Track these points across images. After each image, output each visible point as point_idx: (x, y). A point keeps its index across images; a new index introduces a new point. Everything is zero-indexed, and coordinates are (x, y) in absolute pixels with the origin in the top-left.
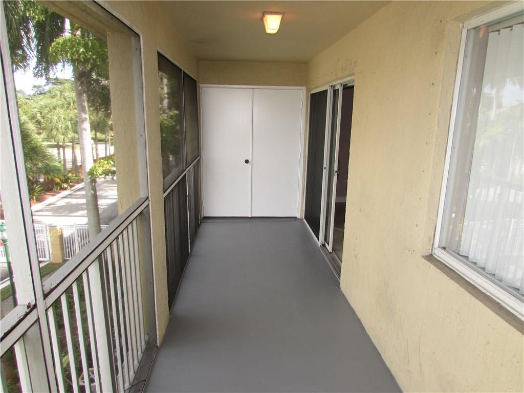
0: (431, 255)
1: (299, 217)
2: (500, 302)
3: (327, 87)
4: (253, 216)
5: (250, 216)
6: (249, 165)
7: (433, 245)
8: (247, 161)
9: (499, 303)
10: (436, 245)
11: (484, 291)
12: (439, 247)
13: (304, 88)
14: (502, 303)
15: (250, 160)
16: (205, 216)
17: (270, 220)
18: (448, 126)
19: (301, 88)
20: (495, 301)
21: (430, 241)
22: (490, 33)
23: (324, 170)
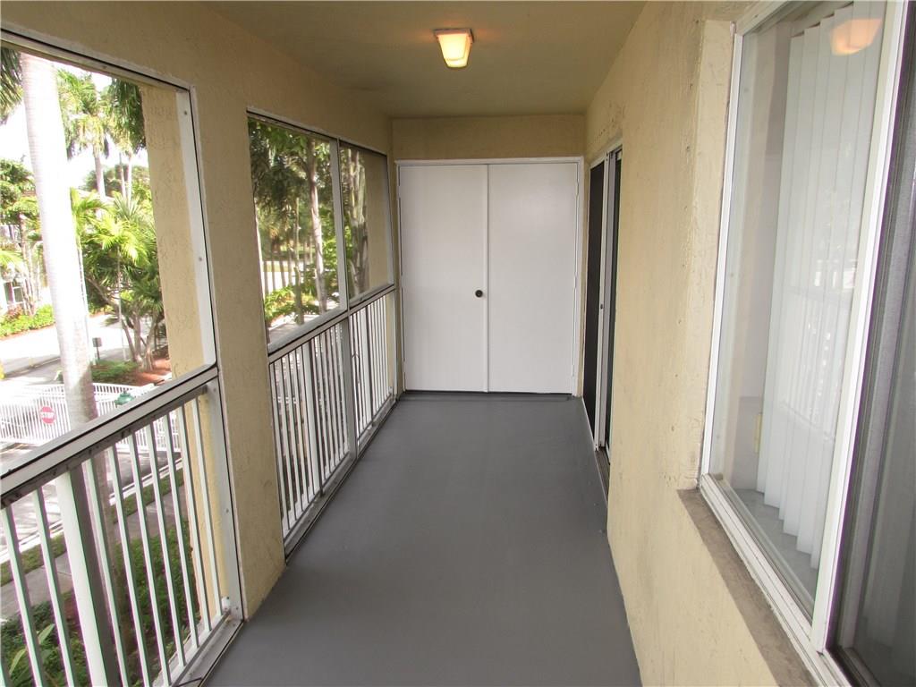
0: (697, 489)
1: (575, 393)
2: (772, 604)
3: (604, 158)
4: (491, 390)
5: (486, 391)
6: (483, 300)
7: (700, 468)
8: (479, 294)
9: (770, 607)
10: (705, 470)
11: (754, 577)
12: (709, 474)
13: (580, 159)
14: (774, 607)
15: (484, 290)
16: (407, 388)
17: (521, 399)
18: (716, 233)
19: (576, 159)
20: (765, 600)
21: (693, 461)
22: (793, 39)
23: (601, 311)
